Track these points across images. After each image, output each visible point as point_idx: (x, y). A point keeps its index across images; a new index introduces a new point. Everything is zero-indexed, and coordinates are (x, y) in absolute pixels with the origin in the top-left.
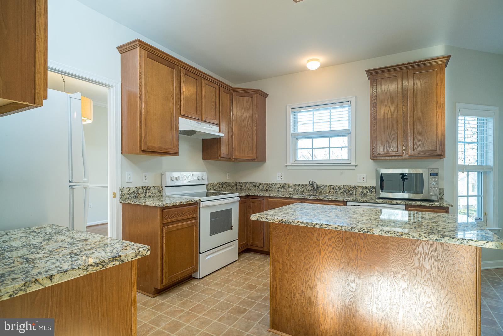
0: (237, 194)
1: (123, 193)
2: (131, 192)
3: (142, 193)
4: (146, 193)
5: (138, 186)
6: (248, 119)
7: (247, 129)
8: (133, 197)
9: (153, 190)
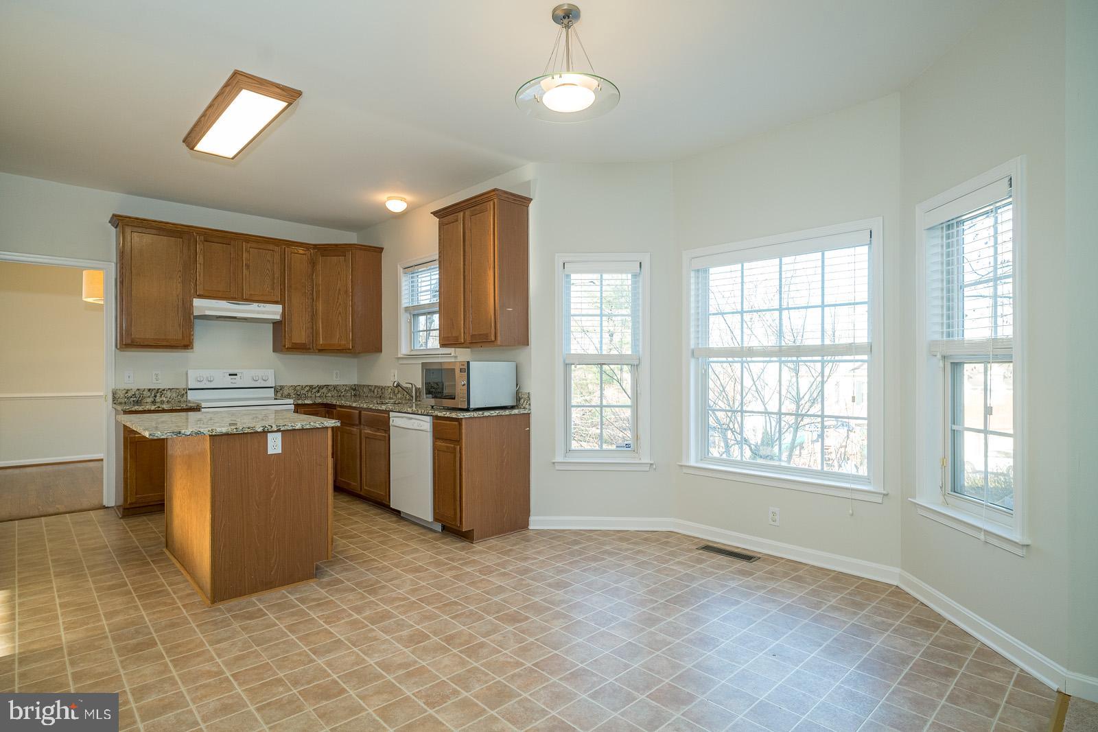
0: (291, 401)
1: (117, 396)
2: (130, 394)
3: (149, 397)
4: (155, 396)
5: (142, 387)
6: (339, 290)
7: (338, 304)
8: (134, 401)
9: (169, 394)
